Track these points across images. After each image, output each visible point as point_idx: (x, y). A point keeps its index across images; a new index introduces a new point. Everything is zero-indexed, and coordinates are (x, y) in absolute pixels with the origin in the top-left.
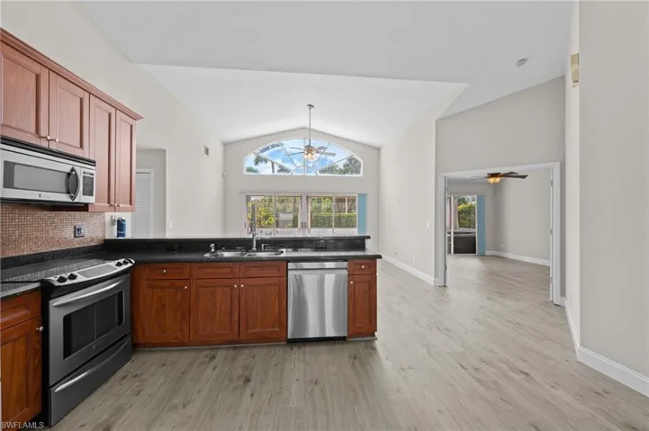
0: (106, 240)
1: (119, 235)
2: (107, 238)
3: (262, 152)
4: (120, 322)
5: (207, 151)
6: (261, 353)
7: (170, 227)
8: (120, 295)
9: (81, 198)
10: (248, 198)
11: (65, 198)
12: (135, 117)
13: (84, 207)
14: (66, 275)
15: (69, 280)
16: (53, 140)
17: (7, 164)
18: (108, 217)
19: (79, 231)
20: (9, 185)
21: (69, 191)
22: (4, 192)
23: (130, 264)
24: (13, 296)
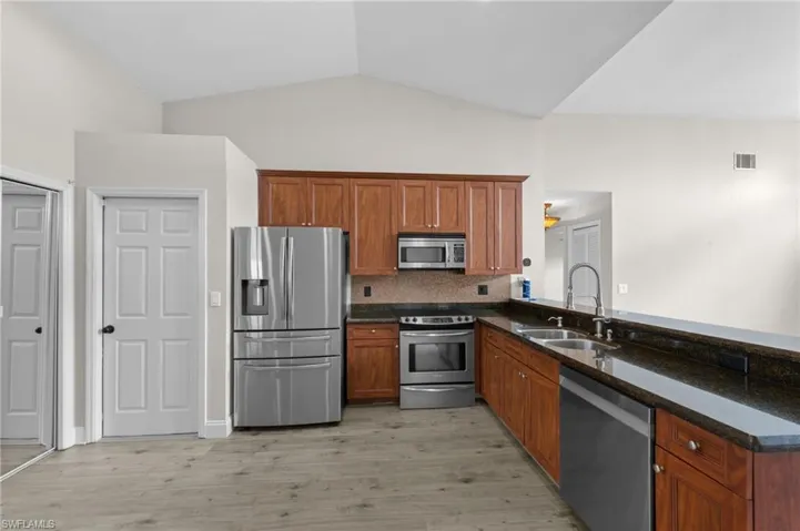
0: (511, 300)
1: (525, 296)
2: (514, 298)
4: (463, 368)
5: (746, 161)
8: (463, 345)
9: (452, 264)
11: (440, 265)
12: (519, 180)
14: (411, 318)
15: (411, 322)
16: (432, 227)
17: (402, 248)
18: (514, 278)
19: (483, 290)
20: (404, 260)
21: (444, 260)
22: (402, 265)
23: (471, 321)
24: (380, 323)
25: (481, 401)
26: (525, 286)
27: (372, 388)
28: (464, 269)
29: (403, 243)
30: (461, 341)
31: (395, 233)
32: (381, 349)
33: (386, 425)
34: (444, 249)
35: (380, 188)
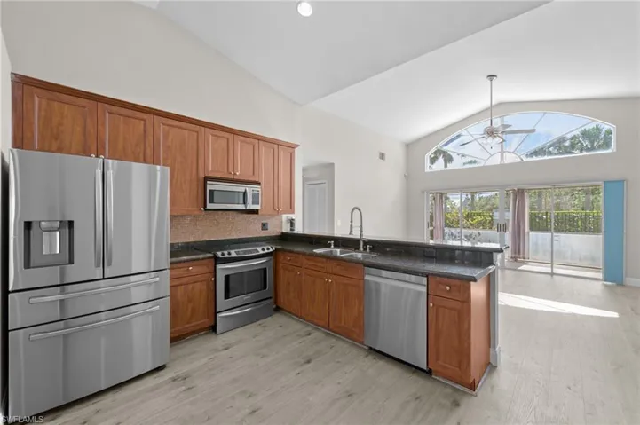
0: (283, 233)
1: (291, 230)
2: (284, 231)
3: (446, 144)
4: (265, 287)
5: (382, 156)
6: (342, 346)
7: (339, 224)
8: (265, 270)
9: (251, 206)
10: (442, 196)
11: (241, 207)
12: (293, 147)
13: (255, 212)
14: (226, 252)
15: (227, 256)
16: (235, 174)
17: (210, 191)
18: (285, 217)
19: (264, 226)
20: (212, 201)
21: (245, 203)
22: (209, 206)
23: (271, 250)
24: (198, 259)
25: (278, 309)
26: (292, 222)
27: (188, 323)
28: (257, 210)
29: (211, 186)
30: (263, 267)
31: (202, 175)
32: (198, 284)
33: (216, 350)
34: (245, 193)
35: (186, 132)
